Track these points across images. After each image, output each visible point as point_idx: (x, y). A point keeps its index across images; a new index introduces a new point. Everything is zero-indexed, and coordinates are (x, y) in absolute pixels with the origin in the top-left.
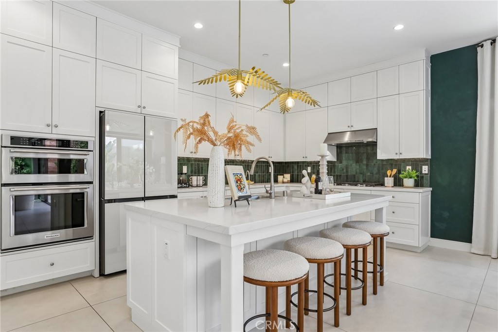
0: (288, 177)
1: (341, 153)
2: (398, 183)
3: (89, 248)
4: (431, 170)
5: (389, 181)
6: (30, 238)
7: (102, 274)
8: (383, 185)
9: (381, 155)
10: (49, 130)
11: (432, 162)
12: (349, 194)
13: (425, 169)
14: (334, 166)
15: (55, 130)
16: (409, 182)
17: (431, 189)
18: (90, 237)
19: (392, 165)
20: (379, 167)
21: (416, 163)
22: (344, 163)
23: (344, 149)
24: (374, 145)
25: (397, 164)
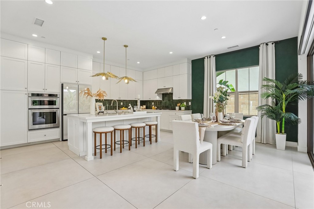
0: (145, 107)
1: (164, 97)
2: (180, 109)
3: (58, 131)
4: (192, 103)
5: (177, 108)
6: (37, 127)
7: (63, 140)
8: (175, 109)
9: (174, 98)
10: (44, 91)
11: (192, 101)
12: (146, 112)
13: (190, 103)
14: (161, 102)
15: (46, 91)
16: (183, 108)
17: (192, 111)
18: (58, 127)
19: (180, 102)
20: (176, 103)
21: (187, 101)
22: (165, 101)
23: (165, 95)
24: (172, 94)
25: (181, 101)
